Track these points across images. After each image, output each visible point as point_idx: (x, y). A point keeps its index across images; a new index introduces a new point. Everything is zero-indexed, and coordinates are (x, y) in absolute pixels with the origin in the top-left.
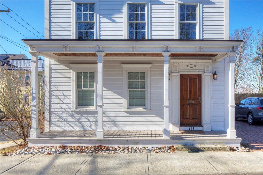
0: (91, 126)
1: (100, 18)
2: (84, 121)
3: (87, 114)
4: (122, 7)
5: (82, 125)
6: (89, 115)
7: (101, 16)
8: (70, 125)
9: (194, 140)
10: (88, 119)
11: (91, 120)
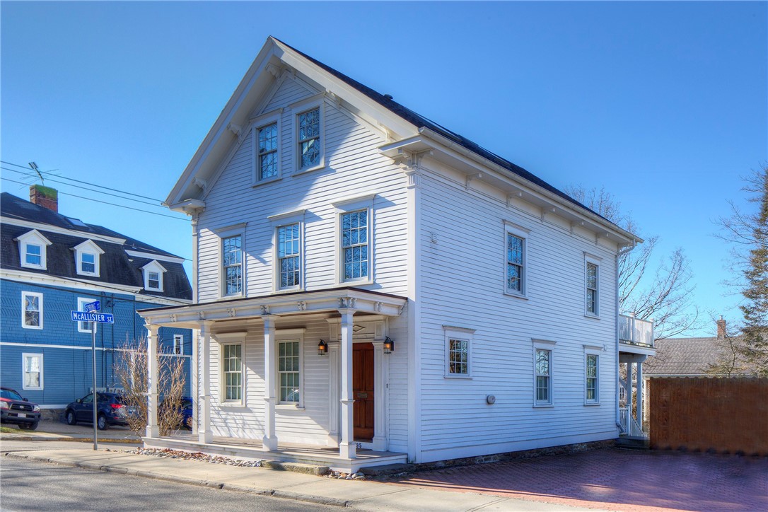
0: (238, 431)
1: (246, 257)
2: (231, 423)
3: (240, 412)
4: (271, 239)
5: (228, 427)
6: (236, 414)
7: (248, 255)
8: (216, 426)
9: (293, 455)
10: (235, 420)
11: (237, 421)
